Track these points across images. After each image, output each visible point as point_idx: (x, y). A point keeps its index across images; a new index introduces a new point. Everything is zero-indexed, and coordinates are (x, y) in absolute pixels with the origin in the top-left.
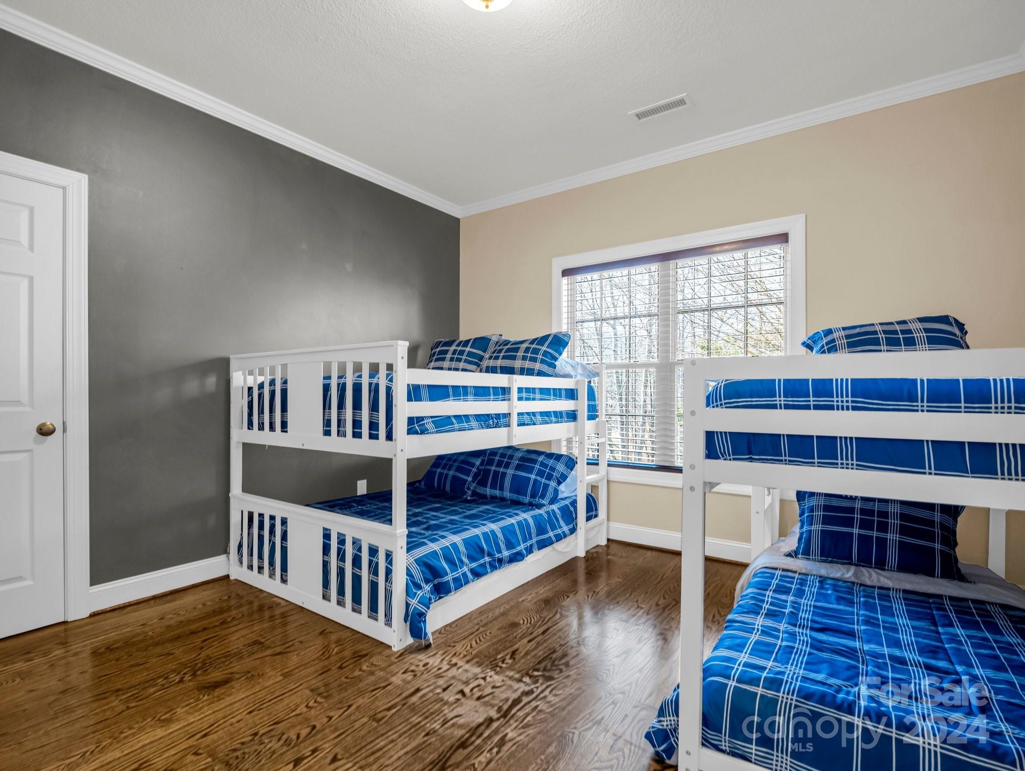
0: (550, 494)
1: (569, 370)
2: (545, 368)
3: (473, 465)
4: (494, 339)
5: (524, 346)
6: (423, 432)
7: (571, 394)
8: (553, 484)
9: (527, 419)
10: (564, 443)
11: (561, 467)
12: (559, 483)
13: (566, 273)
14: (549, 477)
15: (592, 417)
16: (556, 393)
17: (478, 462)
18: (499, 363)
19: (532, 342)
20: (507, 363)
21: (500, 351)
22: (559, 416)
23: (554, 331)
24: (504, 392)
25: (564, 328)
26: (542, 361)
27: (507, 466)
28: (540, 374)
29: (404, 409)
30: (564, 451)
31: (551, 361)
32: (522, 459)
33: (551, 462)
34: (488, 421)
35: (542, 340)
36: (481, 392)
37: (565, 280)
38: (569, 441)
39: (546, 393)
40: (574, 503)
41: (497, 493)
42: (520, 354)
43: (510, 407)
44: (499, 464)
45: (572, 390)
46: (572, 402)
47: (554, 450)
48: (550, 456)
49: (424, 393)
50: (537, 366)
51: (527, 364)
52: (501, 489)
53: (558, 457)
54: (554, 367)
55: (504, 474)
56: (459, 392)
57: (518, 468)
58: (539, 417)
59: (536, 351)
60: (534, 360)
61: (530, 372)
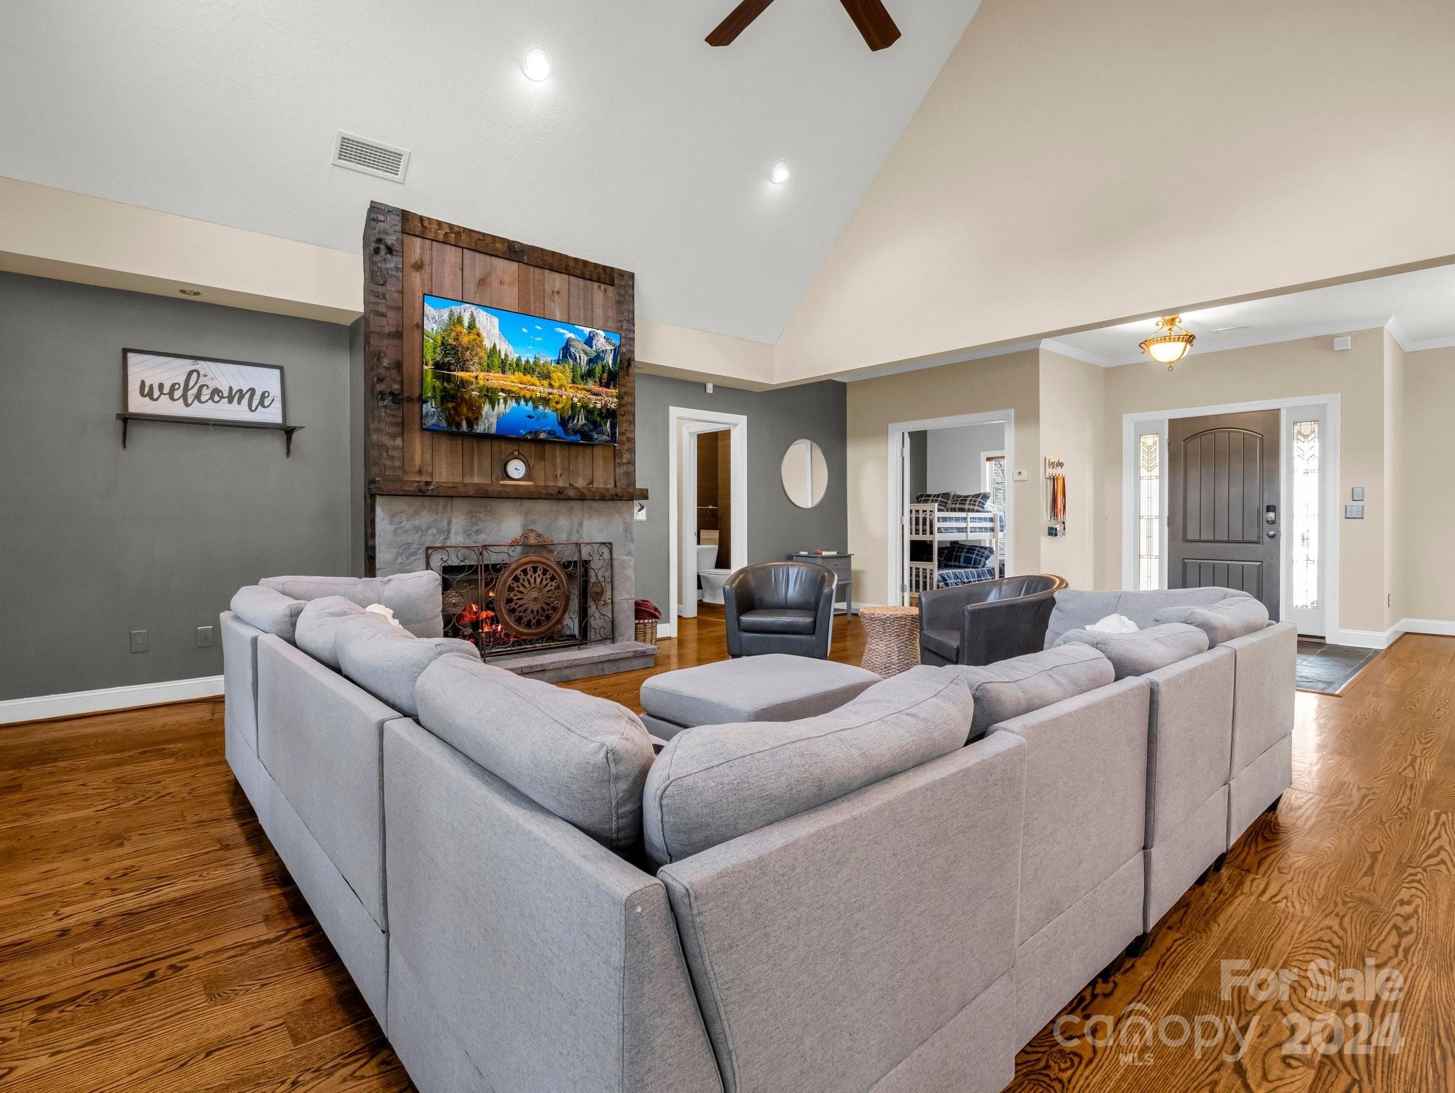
0: (982, 563)
1: (990, 509)
2: (980, 509)
3: (944, 553)
4: (952, 494)
5: (970, 498)
6: (941, 532)
7: (992, 520)
8: (983, 559)
9: (974, 530)
10: (988, 542)
11: (987, 552)
12: (986, 559)
13: (989, 459)
14: (982, 556)
15: (1002, 531)
16: (985, 519)
17: (946, 552)
18: (957, 506)
19: (973, 497)
20: (962, 506)
21: (957, 500)
22: (986, 529)
23: (982, 491)
24: (965, 519)
25: (988, 491)
26: (978, 506)
27: (961, 552)
28: (977, 511)
29: (937, 525)
30: (987, 545)
31: (982, 505)
32: (969, 549)
33: (982, 550)
34: (960, 530)
35: (978, 496)
36: (957, 519)
37: (988, 463)
38: (991, 542)
39: (980, 519)
40: (993, 569)
41: (957, 564)
42: (968, 502)
43: (967, 524)
44: (958, 551)
45: (992, 518)
46: (992, 523)
47: (982, 545)
48: (982, 548)
49: (941, 520)
50: (976, 508)
51: (971, 507)
52: (959, 562)
53: (986, 548)
54: (984, 508)
55: (960, 556)
56: (950, 519)
57: (967, 553)
58: (978, 529)
59: (975, 501)
60: (974, 505)
61: (973, 511)
